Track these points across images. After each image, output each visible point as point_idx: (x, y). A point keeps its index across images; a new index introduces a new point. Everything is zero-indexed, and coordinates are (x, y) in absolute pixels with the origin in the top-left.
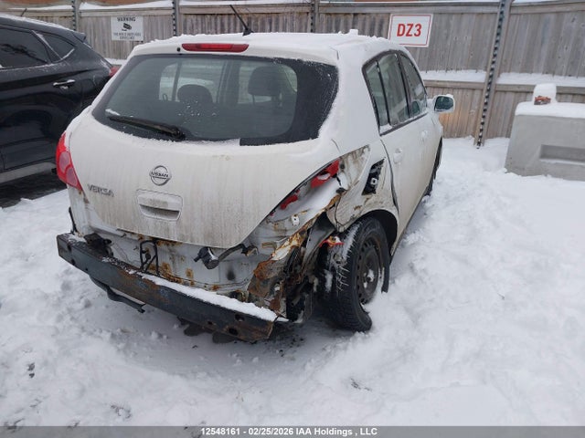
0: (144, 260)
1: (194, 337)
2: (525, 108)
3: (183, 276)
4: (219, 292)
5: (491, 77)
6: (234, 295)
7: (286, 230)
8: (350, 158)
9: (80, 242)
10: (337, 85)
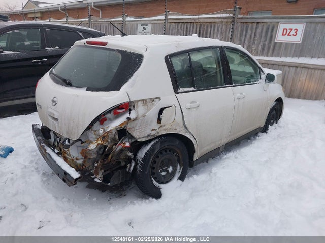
8: (140, 103)
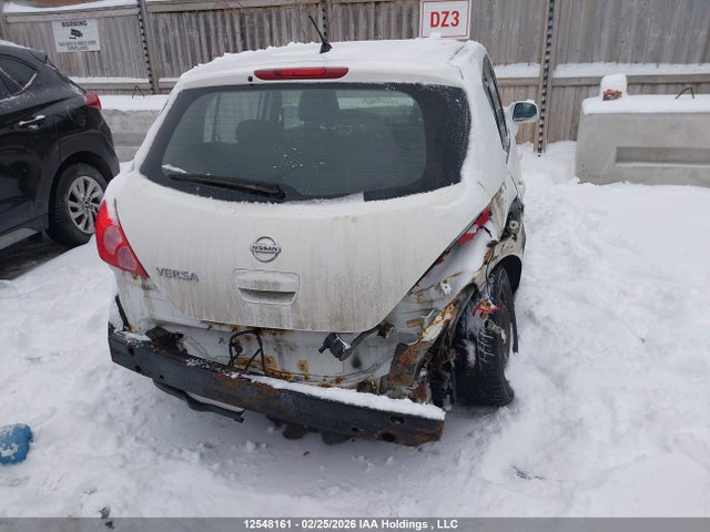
0: (235, 353)
1: (299, 441)
2: (593, 105)
3: (294, 369)
4: (344, 385)
5: (547, 70)
6: (362, 387)
7: (432, 301)
8: (494, 202)
9: (144, 342)
10: (469, 112)
